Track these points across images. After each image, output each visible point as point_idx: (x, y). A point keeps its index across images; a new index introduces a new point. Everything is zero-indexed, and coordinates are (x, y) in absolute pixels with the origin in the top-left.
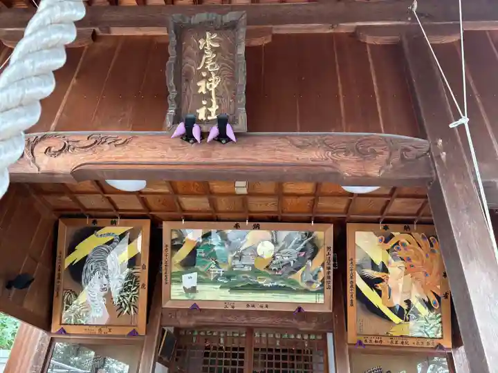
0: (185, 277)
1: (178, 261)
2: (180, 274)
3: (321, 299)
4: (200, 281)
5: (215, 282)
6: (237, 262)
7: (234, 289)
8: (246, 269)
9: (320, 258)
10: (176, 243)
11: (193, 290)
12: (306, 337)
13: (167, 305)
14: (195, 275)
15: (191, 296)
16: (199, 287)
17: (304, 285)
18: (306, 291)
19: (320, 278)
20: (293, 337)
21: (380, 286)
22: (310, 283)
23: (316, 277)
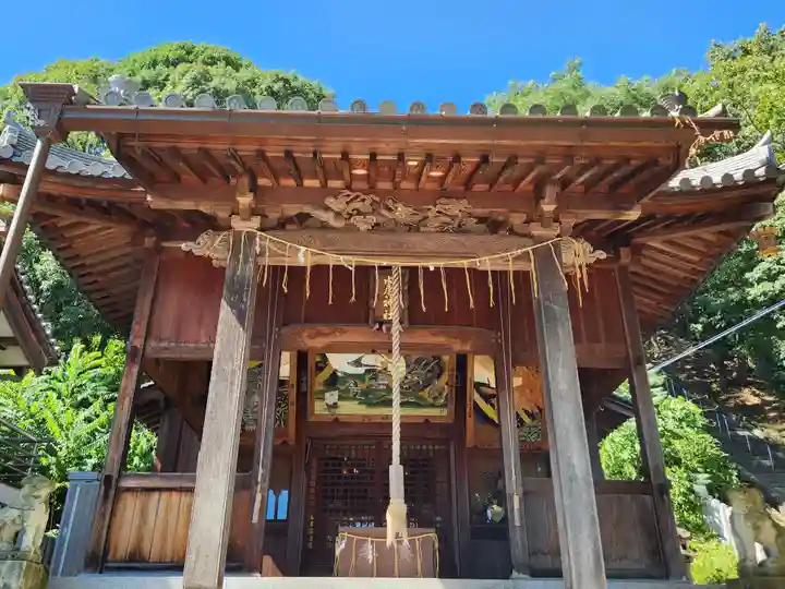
0: (327, 395)
1: (322, 380)
2: (323, 392)
3: (445, 412)
4: (340, 398)
5: (354, 398)
6: (373, 382)
7: (370, 404)
8: (381, 387)
9: (445, 378)
10: (320, 365)
11: (335, 405)
12: (431, 447)
13: (311, 419)
14: (336, 393)
15: (333, 410)
16: (340, 403)
17: (431, 400)
18: (433, 406)
19: (445, 394)
20: (419, 447)
21: (494, 401)
22: (435, 398)
23: (440, 394)
